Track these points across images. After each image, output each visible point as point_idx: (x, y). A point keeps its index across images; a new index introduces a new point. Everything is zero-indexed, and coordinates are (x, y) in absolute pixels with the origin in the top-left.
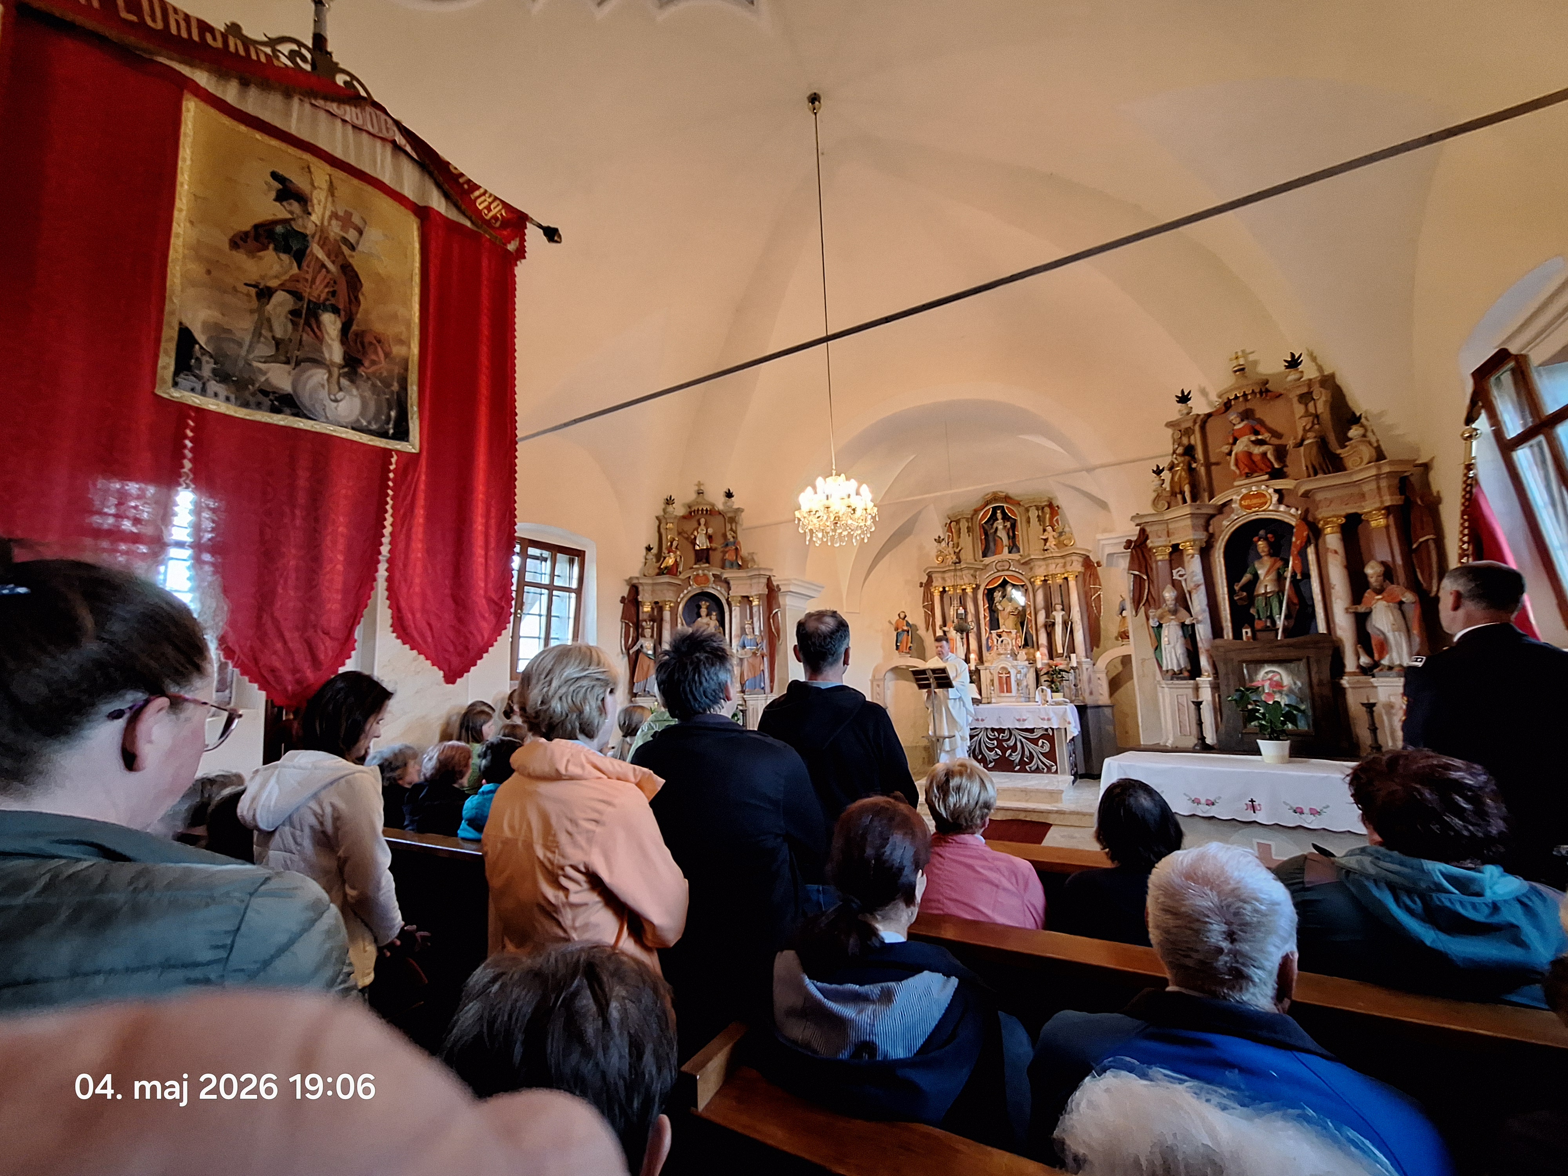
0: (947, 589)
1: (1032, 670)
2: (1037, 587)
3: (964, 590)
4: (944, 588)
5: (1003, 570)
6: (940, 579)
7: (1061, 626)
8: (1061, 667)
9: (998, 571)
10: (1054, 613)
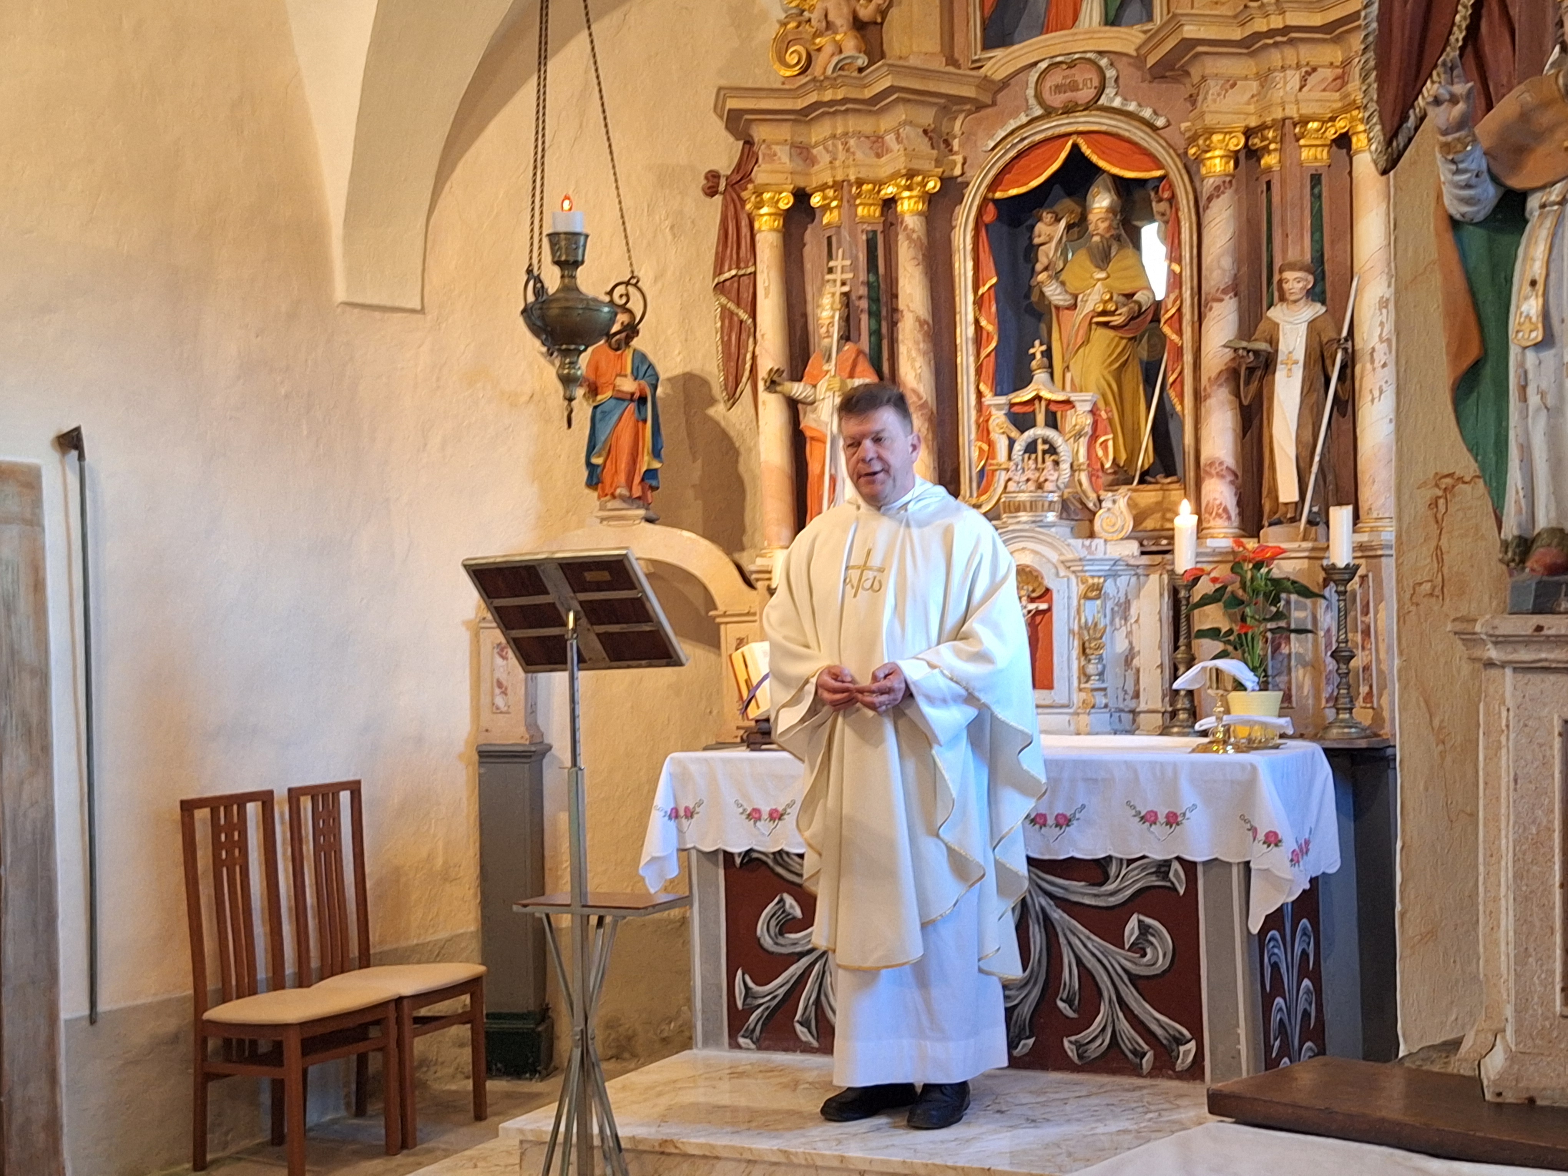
0: (816, 200)
1: (1155, 585)
2: (1208, 185)
3: (890, 203)
4: (801, 196)
5: (1069, 110)
6: (783, 154)
7: (1298, 373)
8: (1283, 568)
9: (1049, 112)
10: (1276, 313)
